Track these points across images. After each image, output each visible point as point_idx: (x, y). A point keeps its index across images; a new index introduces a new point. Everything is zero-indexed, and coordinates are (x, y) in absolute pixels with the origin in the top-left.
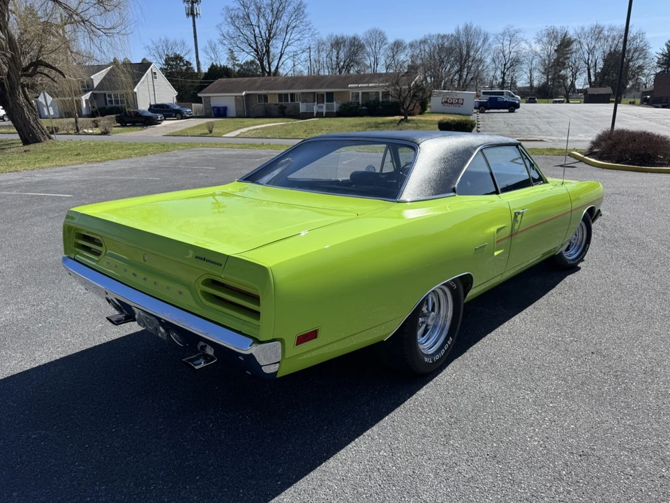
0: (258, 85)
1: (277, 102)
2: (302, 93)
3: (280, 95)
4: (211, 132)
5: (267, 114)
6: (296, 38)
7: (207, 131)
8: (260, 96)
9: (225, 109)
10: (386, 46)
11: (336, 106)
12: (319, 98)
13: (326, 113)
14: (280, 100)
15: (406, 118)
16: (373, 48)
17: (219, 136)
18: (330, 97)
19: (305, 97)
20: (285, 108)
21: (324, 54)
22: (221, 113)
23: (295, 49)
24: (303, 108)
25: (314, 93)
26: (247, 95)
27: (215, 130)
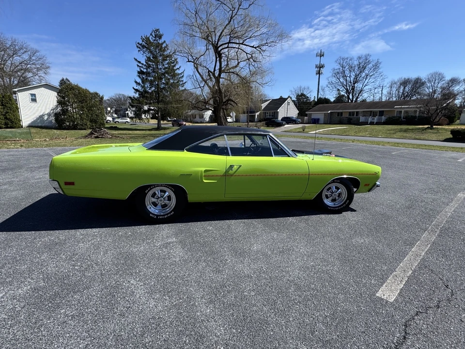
0: (338, 107)
1: (348, 116)
2: (363, 111)
3: (350, 113)
4: (304, 131)
5: (341, 123)
6: (372, 81)
7: (302, 130)
8: (338, 113)
9: (318, 119)
10: (444, 82)
11: (383, 118)
12: (374, 114)
13: (376, 123)
14: (350, 115)
15: (432, 126)
16: (433, 84)
17: (307, 133)
18: (381, 113)
19: (365, 114)
20: (352, 119)
21: (394, 89)
22: (316, 121)
23: (370, 87)
24: (362, 119)
25: (371, 111)
26: (331, 113)
27: (306, 130)
